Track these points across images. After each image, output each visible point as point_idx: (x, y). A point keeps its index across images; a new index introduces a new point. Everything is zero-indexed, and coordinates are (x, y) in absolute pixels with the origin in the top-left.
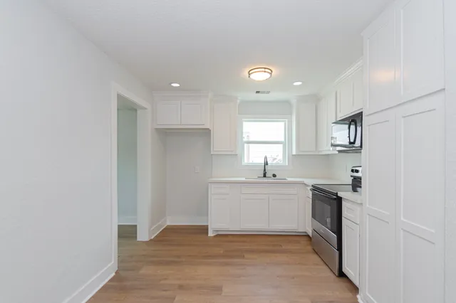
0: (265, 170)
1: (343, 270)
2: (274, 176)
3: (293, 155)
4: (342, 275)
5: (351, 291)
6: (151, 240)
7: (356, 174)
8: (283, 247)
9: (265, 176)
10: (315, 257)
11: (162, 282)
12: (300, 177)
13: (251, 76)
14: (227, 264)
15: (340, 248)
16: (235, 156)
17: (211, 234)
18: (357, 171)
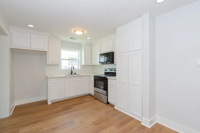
0: (72, 71)
1: (108, 102)
2: (75, 73)
3: (83, 65)
4: (108, 103)
5: (112, 107)
6: (11, 116)
7: (106, 71)
8: (85, 100)
9: (72, 74)
10: (96, 100)
11: (40, 131)
12: (86, 74)
13: (75, 32)
14: (67, 113)
15: (107, 95)
16: (58, 65)
17: (49, 103)
18: (107, 70)
